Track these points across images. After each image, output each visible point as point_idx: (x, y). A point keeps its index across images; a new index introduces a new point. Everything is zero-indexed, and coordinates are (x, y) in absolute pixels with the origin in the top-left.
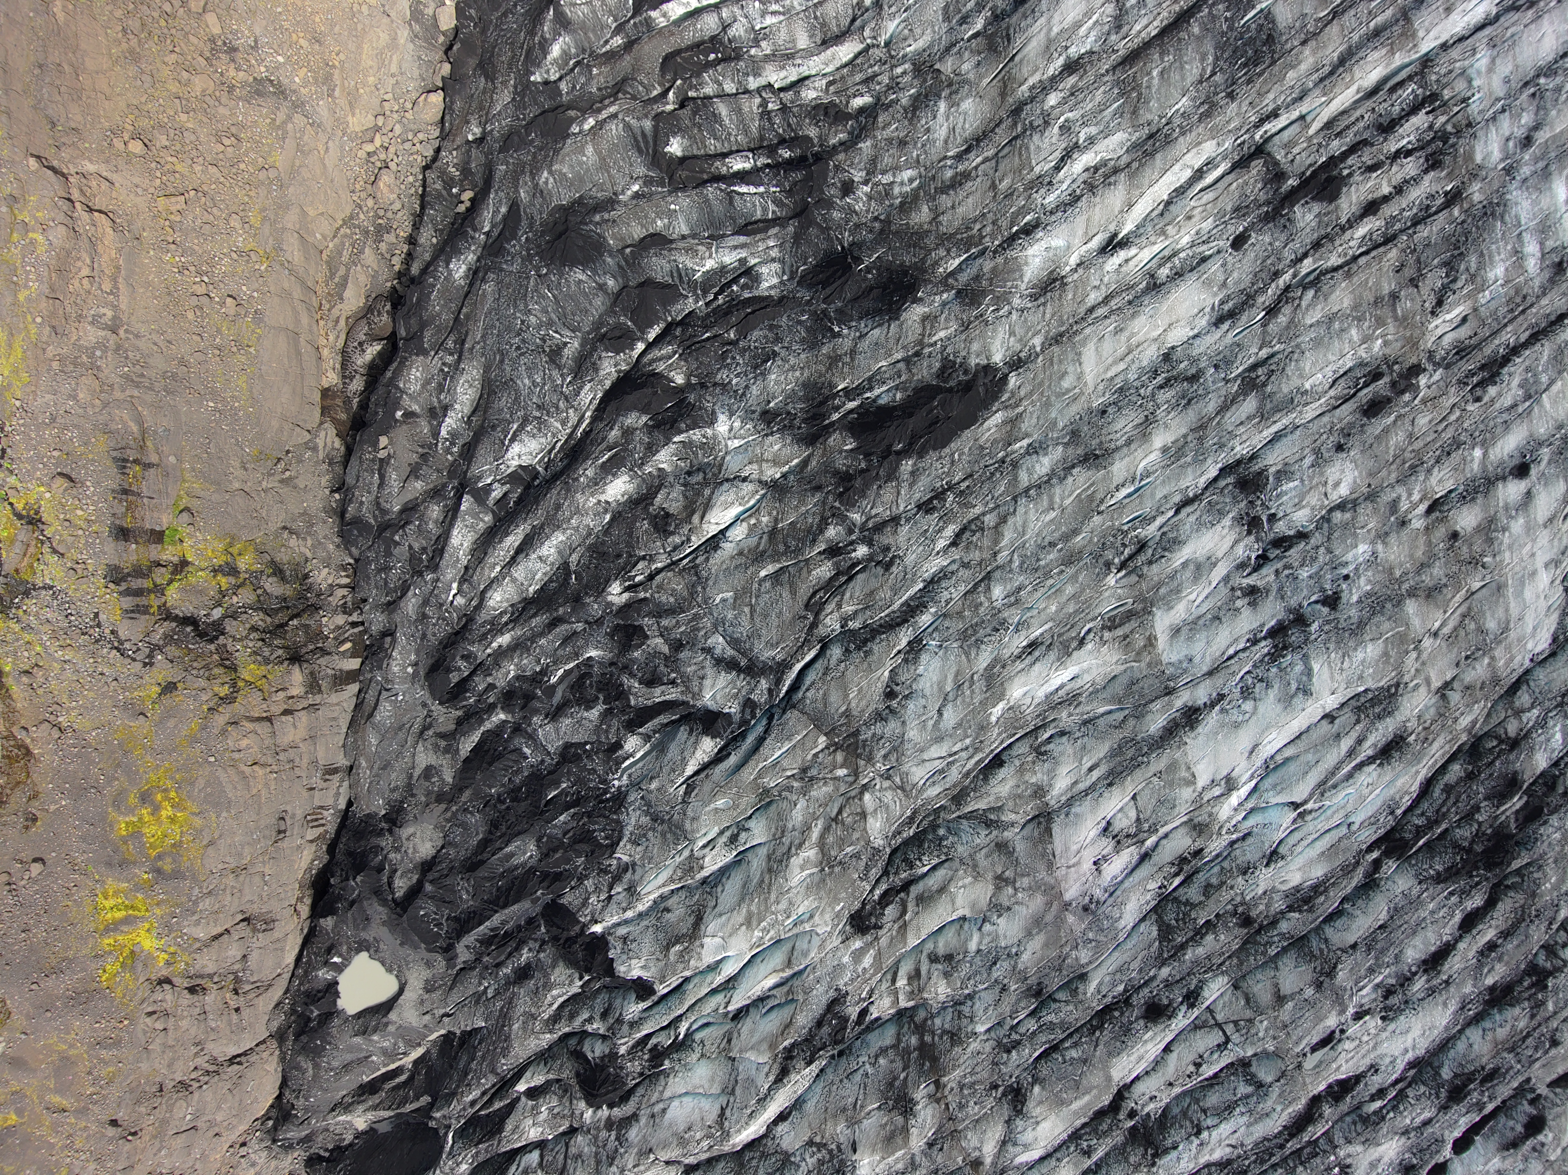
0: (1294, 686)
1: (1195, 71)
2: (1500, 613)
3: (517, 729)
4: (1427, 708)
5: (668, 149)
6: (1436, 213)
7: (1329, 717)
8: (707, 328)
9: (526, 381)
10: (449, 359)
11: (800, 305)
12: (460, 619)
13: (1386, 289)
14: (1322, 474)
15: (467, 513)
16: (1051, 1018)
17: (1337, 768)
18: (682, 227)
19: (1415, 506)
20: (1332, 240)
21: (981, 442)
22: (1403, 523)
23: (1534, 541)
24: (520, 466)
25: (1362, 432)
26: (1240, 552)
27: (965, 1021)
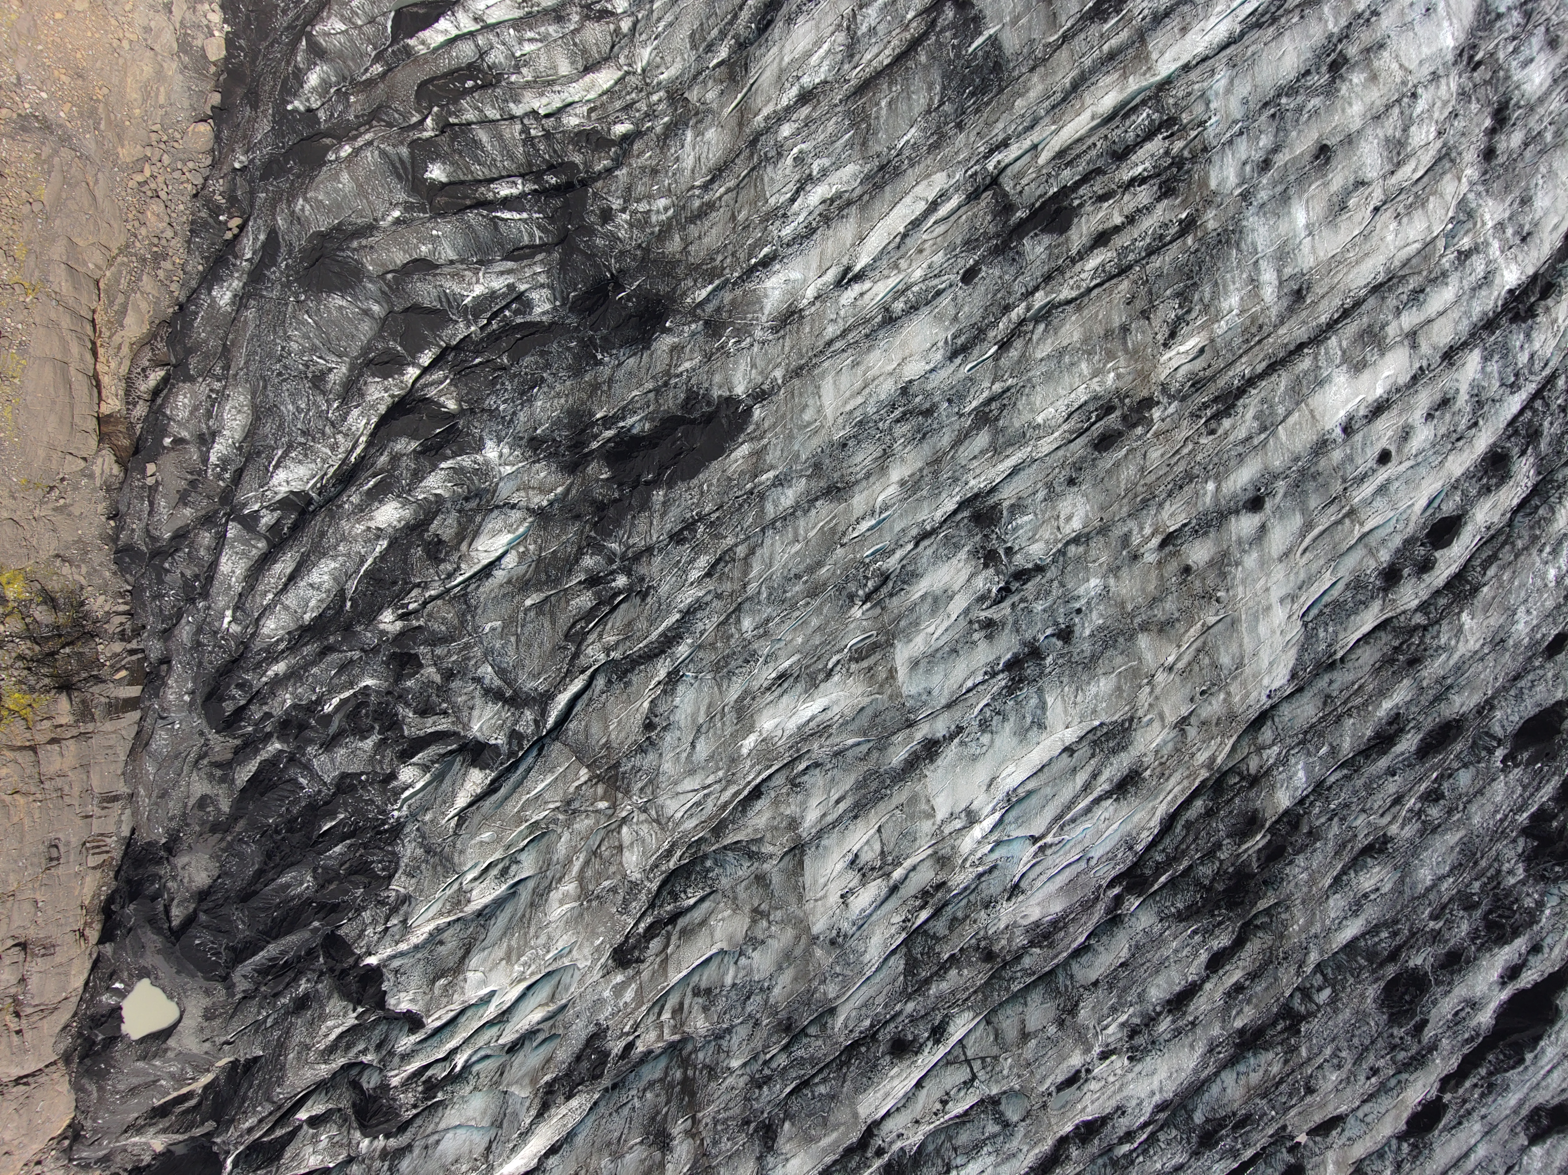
0: (1029, 720)
1: (922, 101)
2: (1234, 648)
3: (292, 759)
4: (1165, 743)
5: (427, 175)
6: (1171, 242)
7: (1069, 750)
8: (478, 353)
9: (290, 407)
10: (217, 385)
11: (569, 331)
12: (237, 646)
13: (1116, 322)
14: (1054, 508)
15: (235, 540)
16: (801, 1053)
17: (1073, 802)
18: (448, 252)
19: (1147, 540)
20: (1062, 273)
21: (729, 473)
22: (1135, 557)
23: (1268, 575)
24: (292, 492)
25: (1094, 466)
26: (980, 584)
27: (723, 1056)
